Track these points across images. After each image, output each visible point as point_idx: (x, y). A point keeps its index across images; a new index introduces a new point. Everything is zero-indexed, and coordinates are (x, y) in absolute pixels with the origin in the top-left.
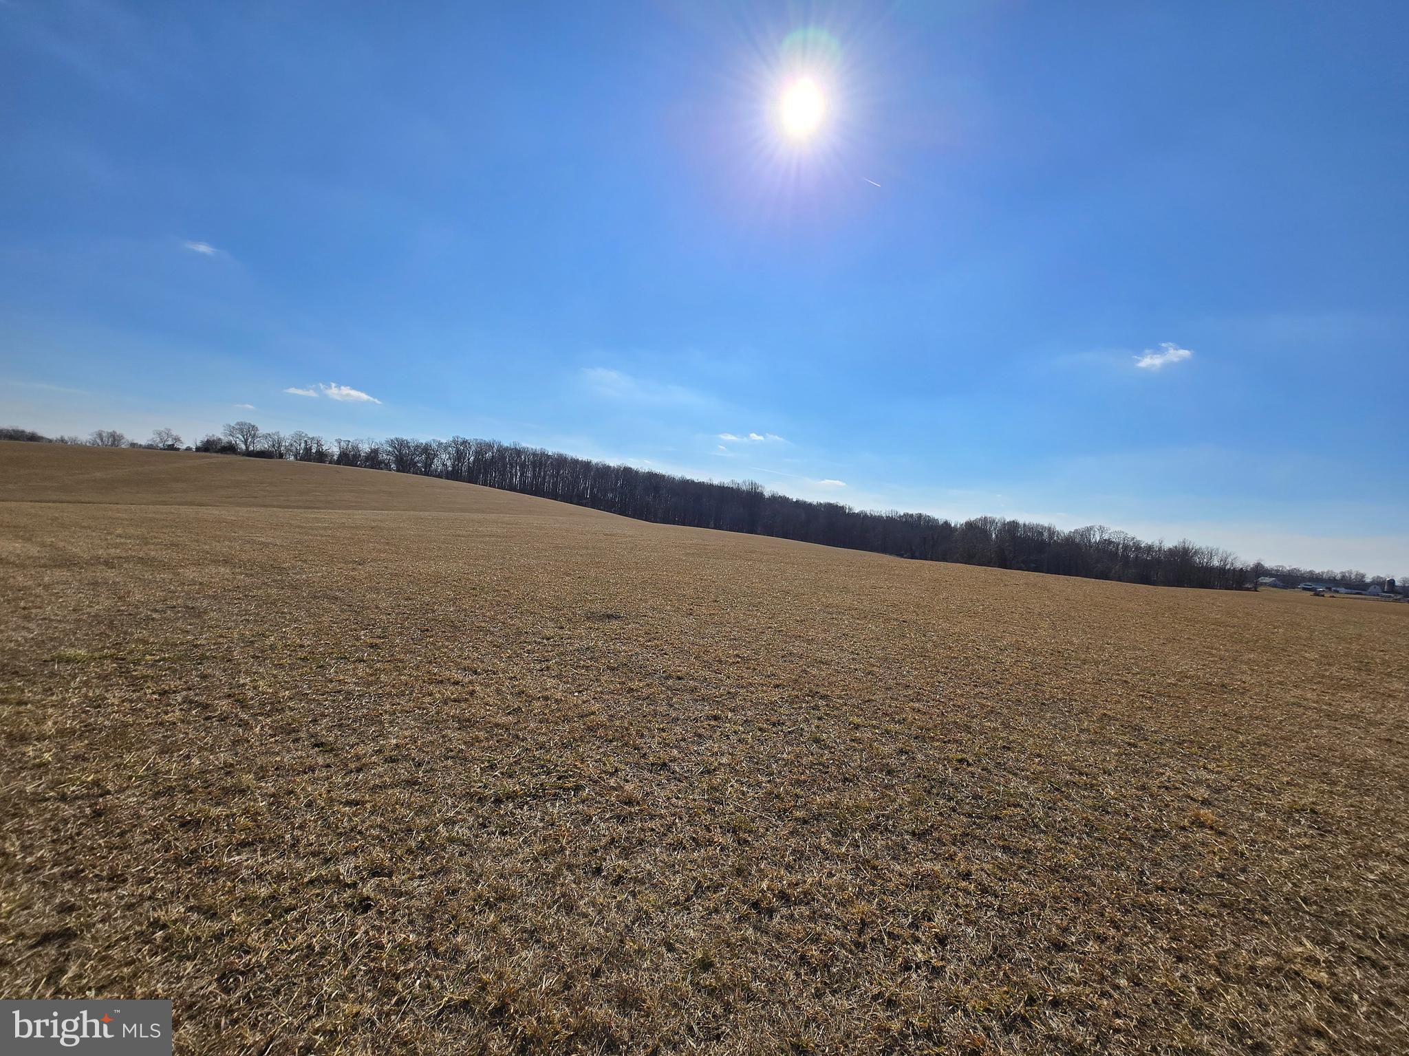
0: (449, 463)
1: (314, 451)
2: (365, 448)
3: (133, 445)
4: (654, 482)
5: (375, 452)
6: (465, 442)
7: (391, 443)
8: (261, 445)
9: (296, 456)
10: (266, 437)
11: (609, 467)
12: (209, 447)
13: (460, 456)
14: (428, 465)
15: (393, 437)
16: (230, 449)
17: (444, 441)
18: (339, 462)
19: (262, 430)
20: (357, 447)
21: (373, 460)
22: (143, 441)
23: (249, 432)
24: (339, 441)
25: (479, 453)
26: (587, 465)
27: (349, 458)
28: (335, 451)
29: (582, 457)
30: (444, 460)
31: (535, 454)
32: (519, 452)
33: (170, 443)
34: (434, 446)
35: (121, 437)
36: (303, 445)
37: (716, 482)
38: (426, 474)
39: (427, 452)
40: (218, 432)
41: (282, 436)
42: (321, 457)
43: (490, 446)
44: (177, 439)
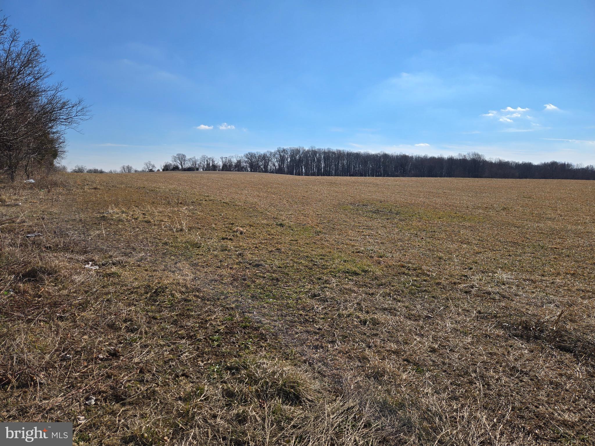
0: (276, 164)
1: (211, 165)
2: (234, 161)
3: (136, 171)
5: (239, 162)
6: (284, 151)
7: (246, 156)
8: (188, 165)
9: (203, 169)
10: (190, 160)
12: (166, 168)
13: (282, 160)
14: (266, 166)
15: (247, 153)
16: (176, 168)
17: (273, 151)
18: (223, 170)
19: (188, 157)
20: (231, 161)
21: (238, 167)
22: (140, 169)
23: (182, 158)
24: (222, 158)
25: (293, 156)
26: (357, 156)
27: (227, 167)
28: (220, 164)
29: (355, 150)
30: (274, 163)
31: (325, 153)
33: (151, 168)
34: (268, 155)
35: (131, 167)
36: (206, 163)
38: (266, 171)
39: (264, 158)
40: (170, 161)
41: (196, 159)
42: (214, 168)
43: (298, 151)
44: (153, 166)
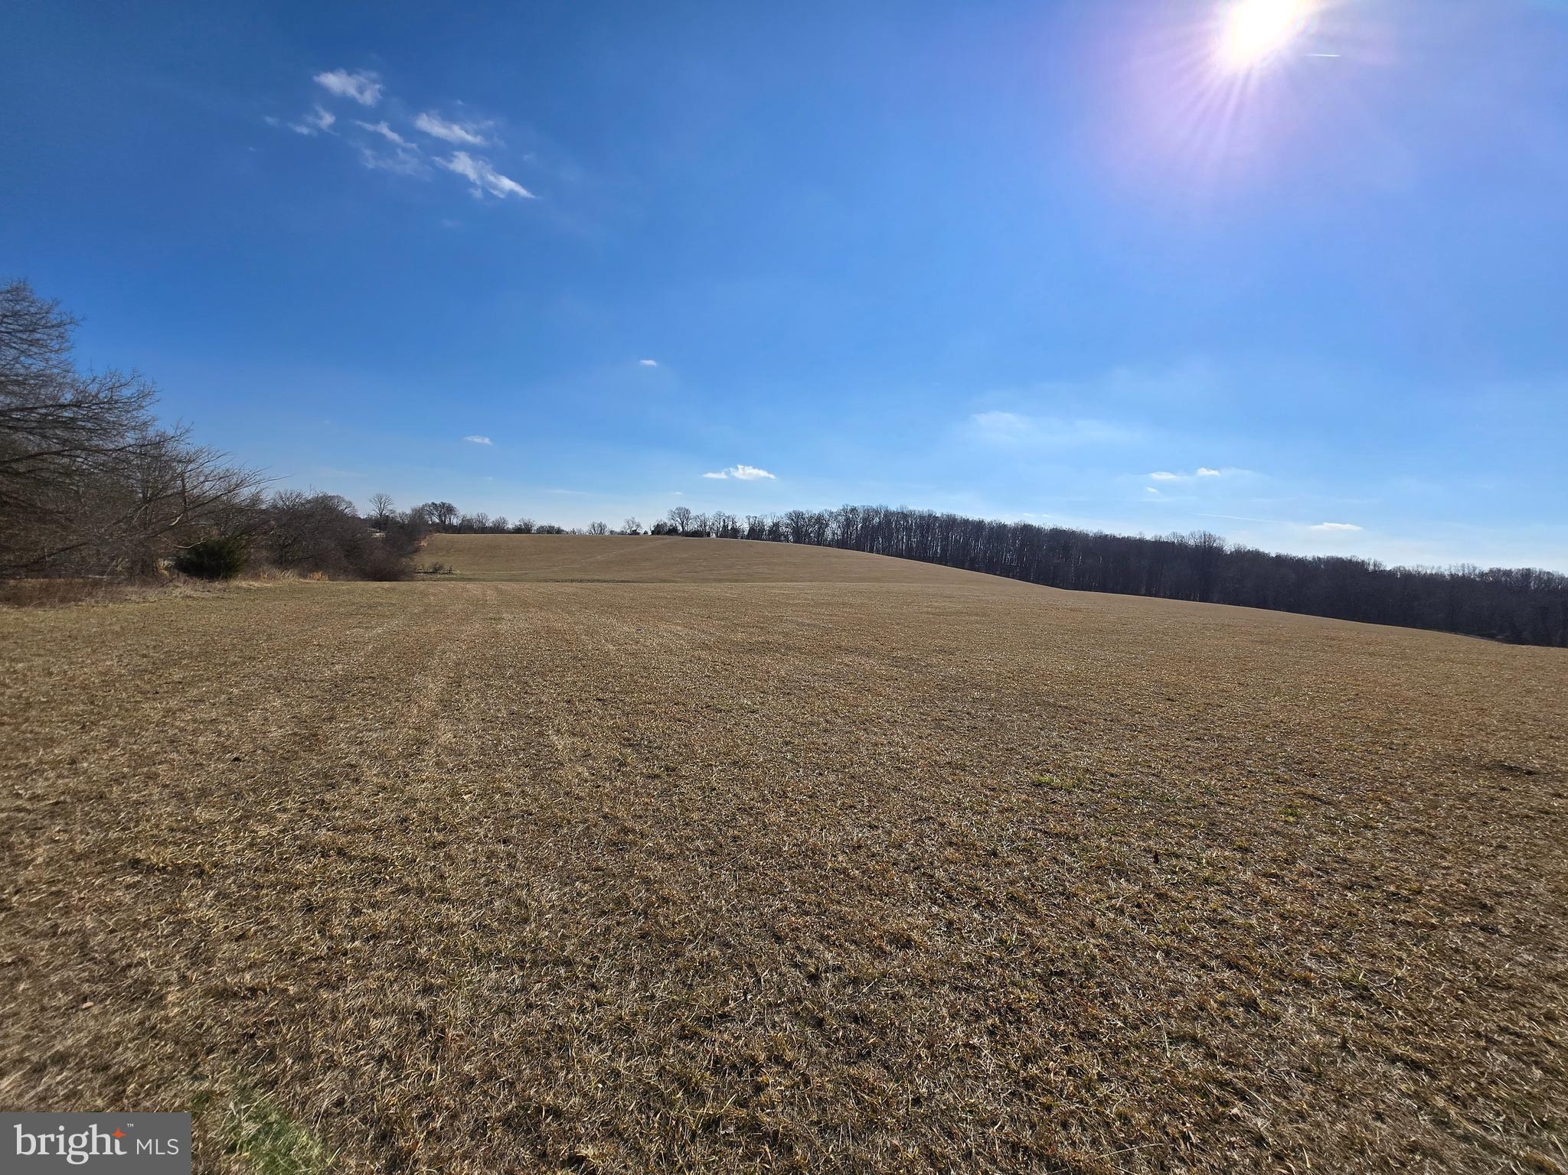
0: (839, 533)
1: (729, 528)
2: (768, 523)
3: (612, 532)
4: (1062, 540)
5: (776, 525)
6: (853, 510)
7: (790, 517)
8: (692, 526)
9: (717, 535)
10: (696, 518)
11: (1005, 526)
12: (658, 530)
13: (849, 523)
14: (820, 534)
15: (791, 510)
16: (673, 531)
17: (834, 510)
18: (748, 537)
19: (693, 513)
20: (762, 523)
21: (775, 534)
22: (618, 530)
23: (684, 514)
24: (748, 518)
25: (866, 520)
26: (979, 526)
27: (756, 532)
28: (746, 527)
29: (973, 516)
30: (833, 529)
31: (922, 517)
32: (904, 516)
33: (634, 529)
34: (826, 516)
35: (605, 526)
36: (722, 523)
37: (1149, 536)
38: (819, 544)
39: (820, 521)
40: (664, 518)
41: (707, 516)
42: (735, 533)
43: (877, 512)
44: (638, 526)
